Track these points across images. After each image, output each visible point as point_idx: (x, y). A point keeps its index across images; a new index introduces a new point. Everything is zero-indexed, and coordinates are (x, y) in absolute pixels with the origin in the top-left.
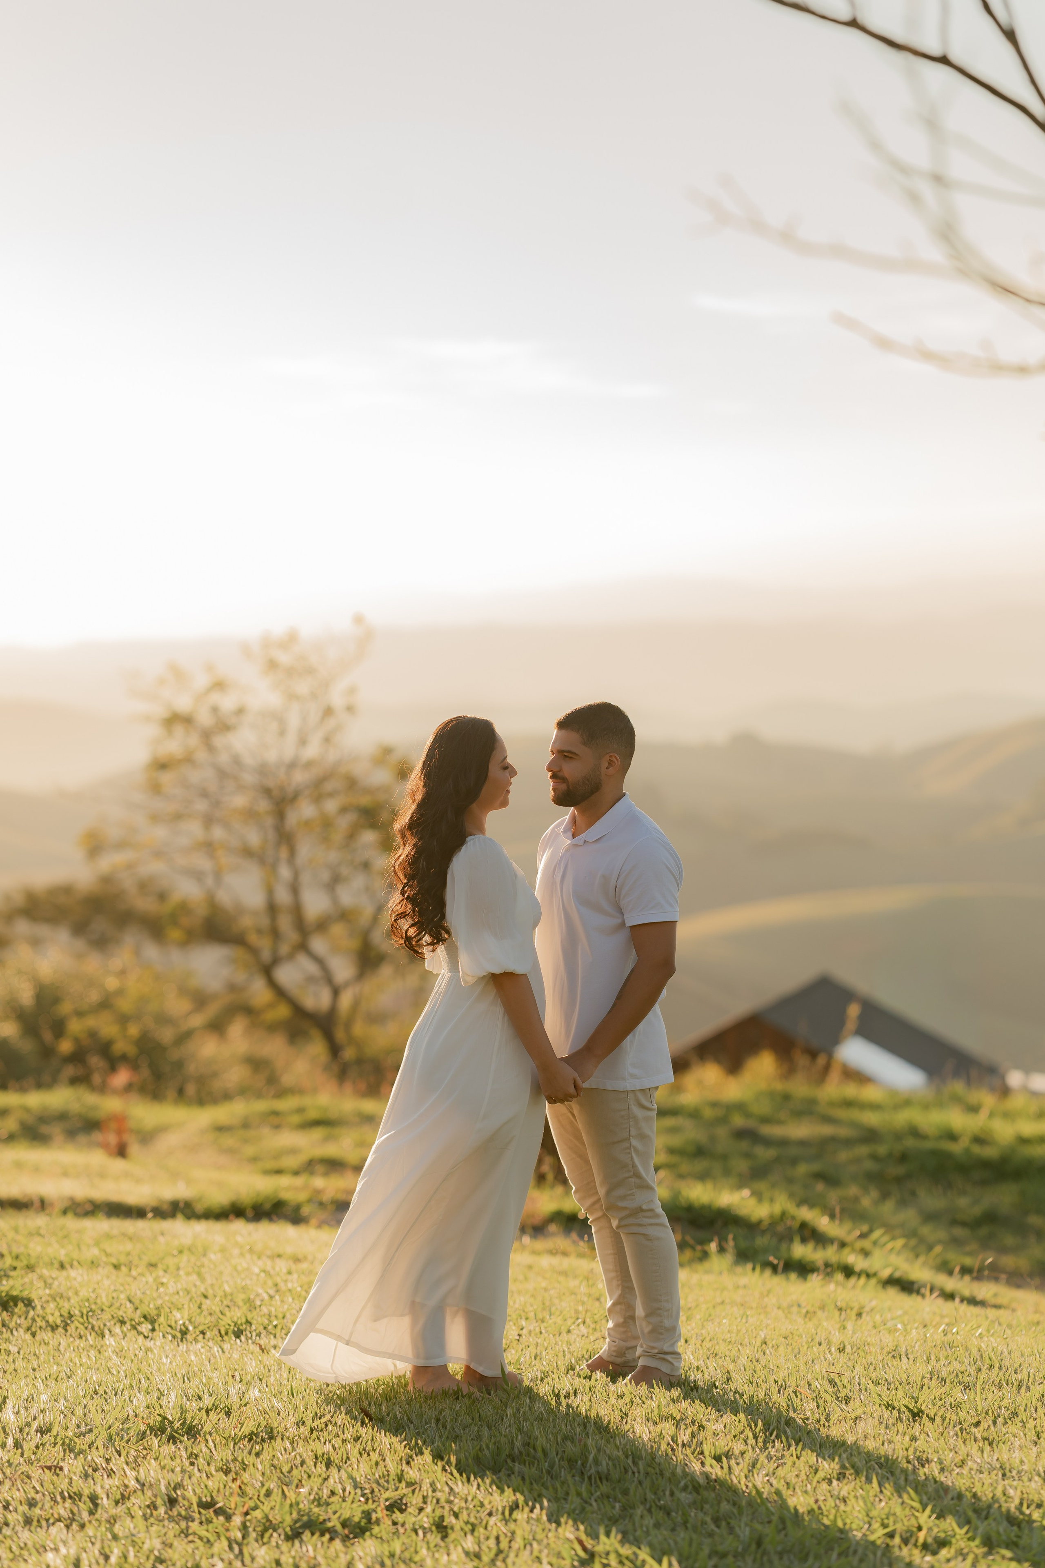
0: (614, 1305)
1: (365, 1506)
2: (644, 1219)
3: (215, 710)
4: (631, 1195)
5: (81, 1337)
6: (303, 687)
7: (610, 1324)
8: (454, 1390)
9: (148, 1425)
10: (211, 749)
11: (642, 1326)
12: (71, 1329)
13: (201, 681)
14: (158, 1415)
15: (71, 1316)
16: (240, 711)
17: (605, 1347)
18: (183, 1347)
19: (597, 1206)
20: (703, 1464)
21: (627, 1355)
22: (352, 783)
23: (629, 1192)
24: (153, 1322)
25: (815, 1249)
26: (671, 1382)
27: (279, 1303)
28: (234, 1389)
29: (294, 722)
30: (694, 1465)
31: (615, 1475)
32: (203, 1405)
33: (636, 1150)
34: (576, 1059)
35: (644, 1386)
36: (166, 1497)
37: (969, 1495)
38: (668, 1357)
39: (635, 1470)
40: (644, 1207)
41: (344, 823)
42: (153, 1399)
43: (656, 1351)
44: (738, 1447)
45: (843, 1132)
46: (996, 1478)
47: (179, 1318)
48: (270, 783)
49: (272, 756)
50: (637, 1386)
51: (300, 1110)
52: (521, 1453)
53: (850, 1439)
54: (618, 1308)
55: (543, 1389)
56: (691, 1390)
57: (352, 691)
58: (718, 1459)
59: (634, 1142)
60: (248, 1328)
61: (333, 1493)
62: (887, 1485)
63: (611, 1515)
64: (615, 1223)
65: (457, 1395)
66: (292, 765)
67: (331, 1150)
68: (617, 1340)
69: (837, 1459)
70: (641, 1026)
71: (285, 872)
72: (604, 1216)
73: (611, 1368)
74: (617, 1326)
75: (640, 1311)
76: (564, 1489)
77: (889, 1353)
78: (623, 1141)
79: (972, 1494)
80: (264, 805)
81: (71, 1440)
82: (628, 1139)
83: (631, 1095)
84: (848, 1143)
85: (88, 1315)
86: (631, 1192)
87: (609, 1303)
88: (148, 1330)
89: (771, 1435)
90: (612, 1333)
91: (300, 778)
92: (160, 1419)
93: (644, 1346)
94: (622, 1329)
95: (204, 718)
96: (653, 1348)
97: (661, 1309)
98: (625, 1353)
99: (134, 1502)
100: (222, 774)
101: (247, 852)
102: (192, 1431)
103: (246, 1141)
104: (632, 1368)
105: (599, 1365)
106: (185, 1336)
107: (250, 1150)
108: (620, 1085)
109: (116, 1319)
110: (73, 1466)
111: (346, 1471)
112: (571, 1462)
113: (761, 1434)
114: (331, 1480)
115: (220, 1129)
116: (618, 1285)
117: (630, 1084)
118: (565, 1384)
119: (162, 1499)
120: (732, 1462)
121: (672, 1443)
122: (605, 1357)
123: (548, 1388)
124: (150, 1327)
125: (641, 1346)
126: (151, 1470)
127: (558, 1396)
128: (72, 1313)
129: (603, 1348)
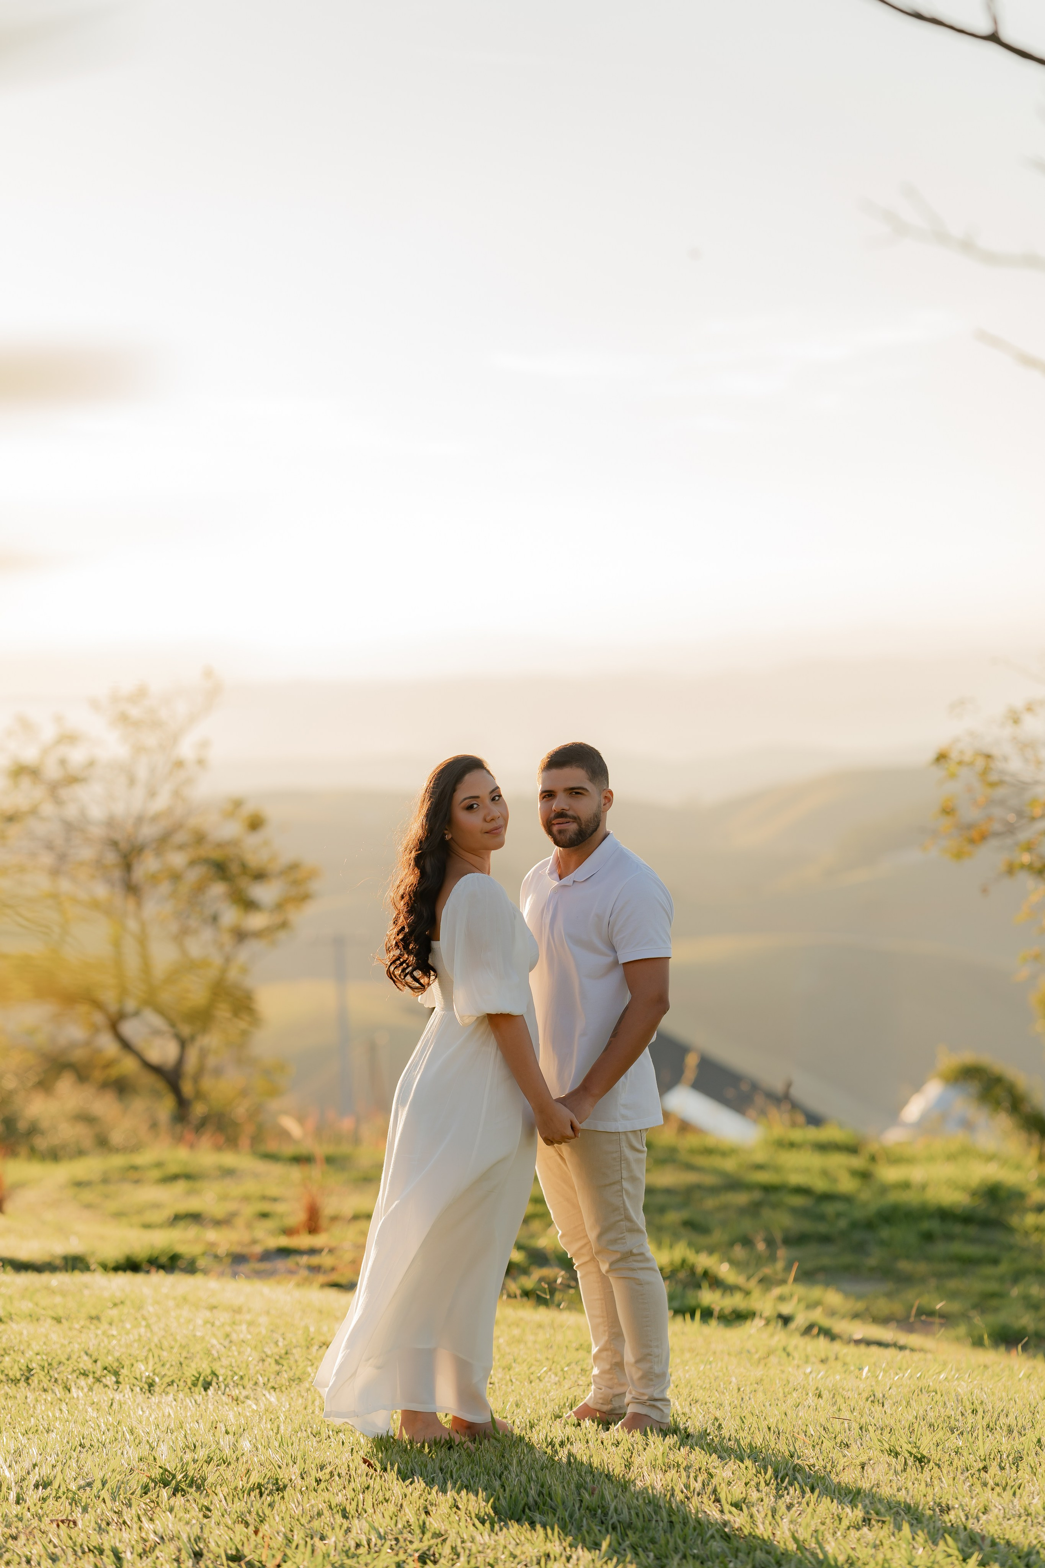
0: (600, 1351)
1: (396, 1557)
2: (634, 1263)
3: (63, 762)
4: (621, 1239)
5: (45, 1390)
6: (151, 740)
7: (596, 1371)
8: (445, 1440)
9: (150, 1477)
10: (58, 802)
11: (632, 1372)
12: (34, 1381)
13: (48, 733)
14: (160, 1467)
15: (30, 1370)
16: (91, 764)
17: (591, 1394)
18: (154, 1399)
19: (584, 1251)
20: (722, 1511)
21: (614, 1403)
22: (200, 838)
23: (621, 1236)
24: (116, 1374)
25: (723, 1295)
26: (665, 1431)
27: (236, 1353)
28: (226, 1442)
29: (142, 773)
30: (714, 1513)
31: (639, 1524)
32: (198, 1456)
33: (628, 1193)
34: (574, 1099)
35: (638, 1434)
36: (191, 1550)
37: (1002, 1542)
38: (658, 1404)
39: (659, 1518)
40: (635, 1251)
41: (193, 875)
42: (144, 1450)
43: (646, 1398)
44: (754, 1496)
45: (709, 1180)
46: (1024, 1524)
47: (144, 1370)
48: (117, 836)
49: (119, 809)
50: (629, 1432)
51: (159, 1165)
52: (536, 1502)
53: (865, 1485)
54: (604, 1354)
55: (536, 1437)
56: (686, 1438)
57: (204, 744)
58: (737, 1505)
59: (626, 1185)
60: (215, 1379)
61: (358, 1546)
62: (920, 1532)
63: (647, 1564)
64: (604, 1267)
65: (450, 1446)
66: (140, 820)
67: (193, 1204)
68: (603, 1388)
69: (860, 1506)
70: (632, 1068)
71: (132, 925)
72: (593, 1259)
73: (598, 1415)
74: (603, 1372)
75: (629, 1356)
76: (592, 1539)
77: (867, 1400)
78: (614, 1183)
79: (1005, 1541)
80: (111, 857)
81: (75, 1493)
82: (619, 1182)
83: (623, 1137)
84: (714, 1190)
85: (48, 1367)
86: (623, 1235)
87: (595, 1350)
88: (113, 1382)
89: (782, 1481)
90: (598, 1380)
91: (148, 832)
92: (161, 1471)
93: (634, 1393)
94: (608, 1376)
95: (52, 771)
96: (643, 1394)
97: (651, 1355)
98: (611, 1401)
99: (159, 1555)
100: (69, 827)
101: (95, 905)
102: (198, 1484)
103: (107, 1196)
104: (621, 1416)
105: (585, 1412)
106: (152, 1388)
107: (112, 1206)
108: (612, 1127)
109: (78, 1372)
110: (87, 1522)
111: (367, 1521)
112: (592, 1511)
113: (772, 1481)
114: (354, 1531)
115: (79, 1184)
116: (605, 1331)
117: (621, 1126)
118: (558, 1432)
119: (187, 1552)
120: (754, 1510)
121: (685, 1490)
122: (591, 1405)
123: (542, 1436)
124: (114, 1379)
125: (630, 1393)
126: (166, 1522)
127: (552, 1444)
128: (30, 1366)
129: (589, 1396)
